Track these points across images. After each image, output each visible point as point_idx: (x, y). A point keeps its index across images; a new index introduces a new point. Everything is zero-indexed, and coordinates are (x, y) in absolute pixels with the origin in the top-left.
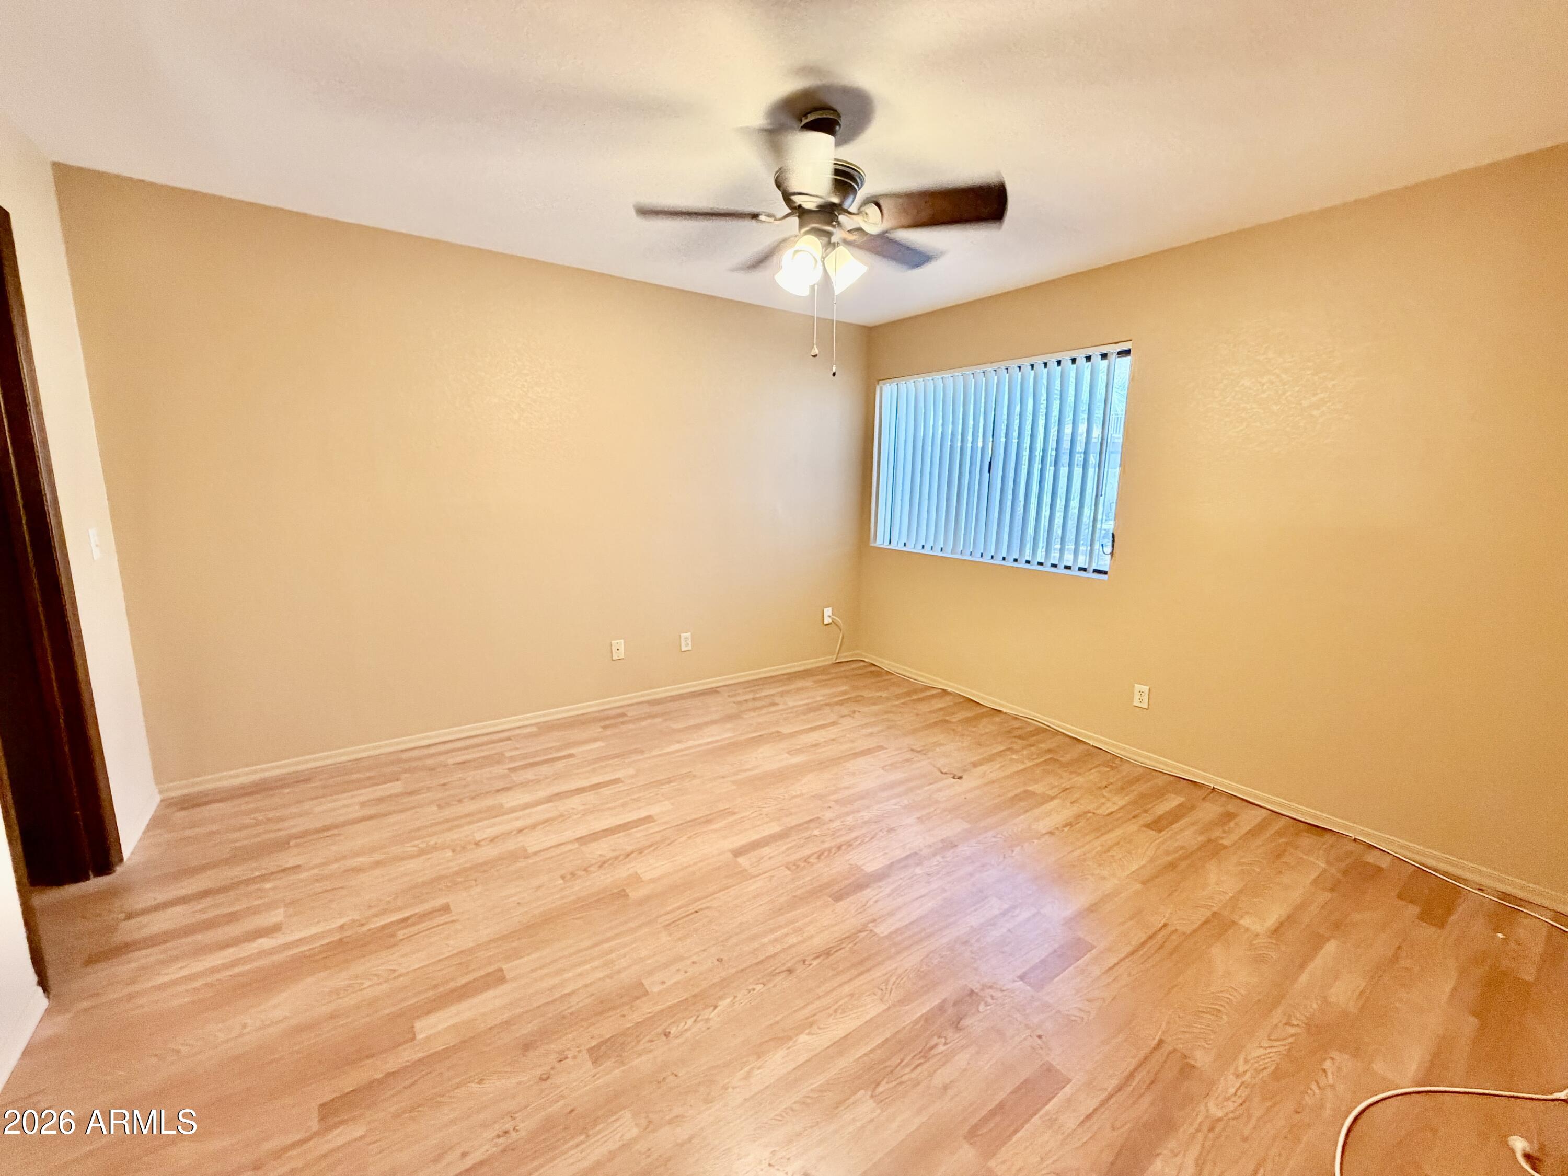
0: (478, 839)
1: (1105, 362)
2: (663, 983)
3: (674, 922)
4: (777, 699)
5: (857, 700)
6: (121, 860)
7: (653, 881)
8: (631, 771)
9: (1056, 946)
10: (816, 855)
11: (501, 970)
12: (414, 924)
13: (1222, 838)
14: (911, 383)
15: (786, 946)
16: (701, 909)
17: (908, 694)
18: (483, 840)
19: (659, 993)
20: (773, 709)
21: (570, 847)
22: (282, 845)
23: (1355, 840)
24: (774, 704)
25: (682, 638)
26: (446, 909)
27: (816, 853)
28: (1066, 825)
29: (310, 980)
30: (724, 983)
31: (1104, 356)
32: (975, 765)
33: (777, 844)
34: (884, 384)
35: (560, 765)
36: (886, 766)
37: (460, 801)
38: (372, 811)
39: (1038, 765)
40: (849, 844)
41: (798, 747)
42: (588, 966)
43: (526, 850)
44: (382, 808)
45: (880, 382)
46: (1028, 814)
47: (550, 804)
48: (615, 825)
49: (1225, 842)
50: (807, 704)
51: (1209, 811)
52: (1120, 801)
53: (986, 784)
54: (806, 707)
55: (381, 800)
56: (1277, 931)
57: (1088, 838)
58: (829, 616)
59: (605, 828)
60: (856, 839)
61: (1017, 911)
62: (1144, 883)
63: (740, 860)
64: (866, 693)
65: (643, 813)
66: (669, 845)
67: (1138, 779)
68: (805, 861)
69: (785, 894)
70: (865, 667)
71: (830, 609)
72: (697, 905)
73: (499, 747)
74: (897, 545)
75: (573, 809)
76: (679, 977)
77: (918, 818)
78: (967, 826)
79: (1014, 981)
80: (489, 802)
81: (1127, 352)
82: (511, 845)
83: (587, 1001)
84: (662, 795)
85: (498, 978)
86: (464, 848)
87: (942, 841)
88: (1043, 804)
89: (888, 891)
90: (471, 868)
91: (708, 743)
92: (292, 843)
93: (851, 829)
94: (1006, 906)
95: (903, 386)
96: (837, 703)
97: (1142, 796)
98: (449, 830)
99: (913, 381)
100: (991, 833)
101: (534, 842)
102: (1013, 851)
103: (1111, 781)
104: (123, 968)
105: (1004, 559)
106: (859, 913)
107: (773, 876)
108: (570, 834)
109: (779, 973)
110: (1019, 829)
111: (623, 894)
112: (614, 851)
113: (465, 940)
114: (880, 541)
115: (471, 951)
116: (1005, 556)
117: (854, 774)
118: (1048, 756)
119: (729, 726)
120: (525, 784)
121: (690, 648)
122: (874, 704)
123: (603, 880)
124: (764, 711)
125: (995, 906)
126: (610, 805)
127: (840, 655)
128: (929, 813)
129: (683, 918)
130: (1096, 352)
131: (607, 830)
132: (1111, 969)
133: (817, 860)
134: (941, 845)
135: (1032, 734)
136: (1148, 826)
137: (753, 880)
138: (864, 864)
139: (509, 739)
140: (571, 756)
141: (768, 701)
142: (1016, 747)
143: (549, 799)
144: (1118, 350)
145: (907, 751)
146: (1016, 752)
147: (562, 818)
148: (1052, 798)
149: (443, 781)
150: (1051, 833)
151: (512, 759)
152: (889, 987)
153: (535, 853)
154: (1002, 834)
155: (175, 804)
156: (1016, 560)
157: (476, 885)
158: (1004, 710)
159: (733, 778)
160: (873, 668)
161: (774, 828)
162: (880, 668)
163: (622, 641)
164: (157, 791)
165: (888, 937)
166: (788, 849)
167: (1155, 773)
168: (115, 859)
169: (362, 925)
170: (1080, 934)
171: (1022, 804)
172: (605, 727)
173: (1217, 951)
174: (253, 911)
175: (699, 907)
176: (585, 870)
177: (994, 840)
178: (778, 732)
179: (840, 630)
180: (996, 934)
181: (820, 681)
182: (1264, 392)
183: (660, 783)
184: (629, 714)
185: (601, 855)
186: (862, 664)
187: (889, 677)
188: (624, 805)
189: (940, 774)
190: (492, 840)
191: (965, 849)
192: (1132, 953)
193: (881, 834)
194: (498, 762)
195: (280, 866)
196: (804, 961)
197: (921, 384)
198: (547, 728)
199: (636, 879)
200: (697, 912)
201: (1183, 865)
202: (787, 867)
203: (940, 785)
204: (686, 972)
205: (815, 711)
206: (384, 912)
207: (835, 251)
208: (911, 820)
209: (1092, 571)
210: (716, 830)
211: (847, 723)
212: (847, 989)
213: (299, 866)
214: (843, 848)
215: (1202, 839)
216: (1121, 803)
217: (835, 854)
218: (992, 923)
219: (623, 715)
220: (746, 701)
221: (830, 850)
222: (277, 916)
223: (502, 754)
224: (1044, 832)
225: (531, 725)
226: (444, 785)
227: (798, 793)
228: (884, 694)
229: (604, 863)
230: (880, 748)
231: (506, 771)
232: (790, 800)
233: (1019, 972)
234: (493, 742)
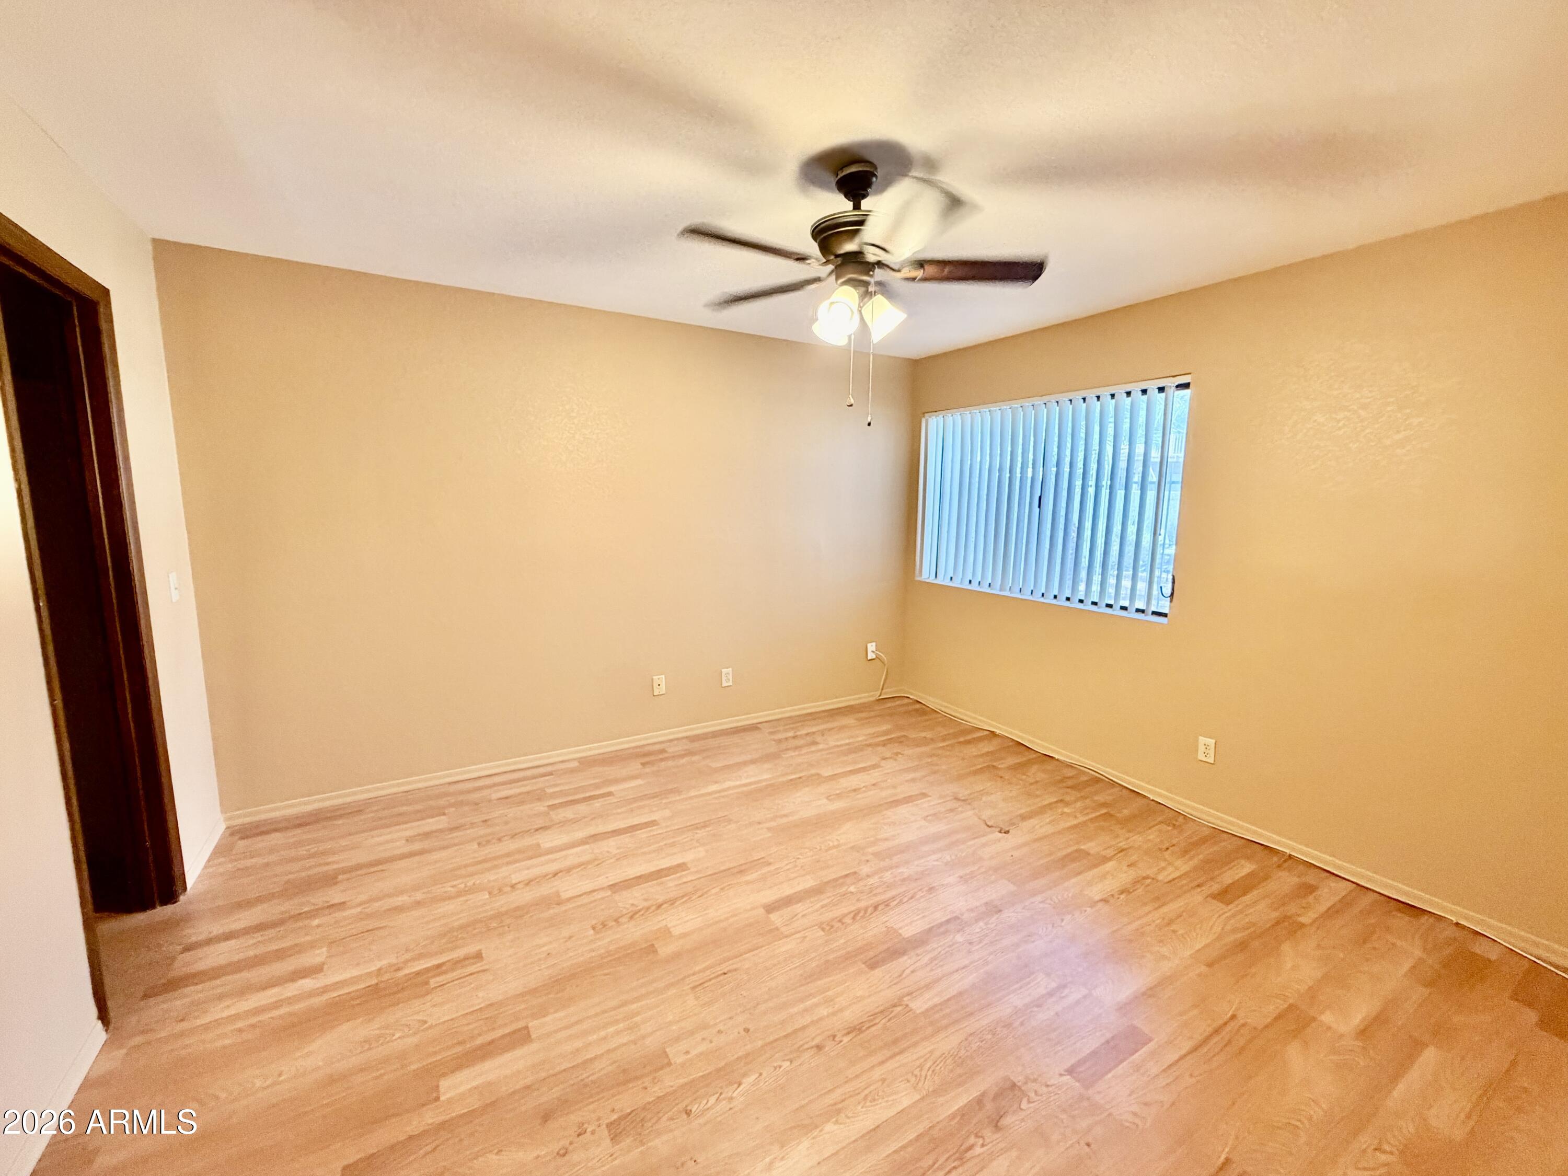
0: (514, 882)
1: (1163, 395)
2: (687, 1052)
3: (701, 984)
4: (819, 738)
5: (900, 741)
6: (185, 889)
7: (684, 935)
8: (667, 813)
9: (1108, 1035)
10: (852, 915)
11: (527, 1028)
12: (445, 973)
13: (1299, 915)
14: (958, 417)
15: (815, 1018)
16: (730, 971)
17: (955, 735)
18: (519, 883)
19: (683, 1065)
20: (813, 748)
21: (601, 894)
22: (330, 880)
23: (1457, 924)
24: (815, 743)
25: (723, 674)
26: (479, 956)
27: (853, 911)
28: (1122, 892)
29: (346, 1027)
30: (748, 1058)
31: (1161, 390)
32: (1024, 818)
33: (812, 900)
34: (930, 417)
35: (597, 804)
36: (927, 816)
37: (500, 840)
38: (417, 846)
39: (1091, 820)
40: (886, 903)
41: (838, 792)
42: (611, 1030)
43: (559, 896)
44: (426, 844)
45: (926, 415)
46: (1079, 877)
47: (587, 846)
48: (649, 871)
49: (1302, 920)
50: (848, 744)
51: (1285, 881)
52: (1183, 866)
53: (1036, 840)
54: (847, 747)
55: (427, 835)
56: (1363, 1033)
57: (1147, 909)
58: (873, 652)
59: (638, 874)
60: (893, 898)
61: (1066, 991)
62: (1210, 965)
63: (775, 917)
64: (913, 734)
65: (677, 860)
66: (700, 897)
67: (1203, 841)
68: (840, 921)
69: (817, 958)
70: (907, 705)
71: (874, 644)
72: (725, 967)
73: (540, 783)
74: (942, 580)
75: (608, 852)
76: (702, 1048)
77: (961, 877)
78: (1012, 888)
79: (1061, 1075)
80: (527, 841)
81: (1186, 386)
82: (545, 889)
83: (610, 1068)
84: (698, 841)
85: (522, 1037)
86: (500, 890)
87: (986, 904)
88: (1096, 866)
89: (926, 959)
90: (506, 913)
91: (745, 785)
92: (340, 877)
93: (889, 886)
94: (1054, 985)
95: (949, 419)
96: (877, 745)
97: (1207, 861)
98: (489, 870)
99: (959, 413)
100: (1039, 898)
101: (568, 887)
102: (1062, 920)
103: (1174, 842)
104: (177, 1002)
105: (1055, 597)
106: (895, 984)
107: (805, 937)
108: (603, 881)
109: (808, 1049)
110: (1070, 895)
111: (651, 949)
112: (646, 900)
113: (495, 992)
114: (926, 574)
115: (500, 1004)
116: (1056, 594)
117: (894, 823)
118: (1104, 811)
119: (766, 766)
120: (564, 823)
121: (730, 683)
122: (918, 746)
123: (633, 932)
124: (804, 751)
125: (1042, 984)
126: (645, 850)
127: (884, 691)
128: (972, 872)
129: (710, 980)
130: (1152, 386)
131: (640, 877)
132: (1170, 1066)
133: (851, 921)
134: (983, 909)
135: (1087, 784)
136: (1214, 896)
137: (784, 940)
138: (901, 928)
139: (551, 774)
140: (610, 794)
141: (809, 739)
142: (1067, 798)
143: (584, 842)
144: (1177, 384)
145: (951, 800)
146: (1067, 804)
147: (596, 862)
148: (1110, 859)
149: (485, 817)
150: (1105, 901)
151: (553, 795)
152: (924, 1073)
153: (569, 899)
154: (1051, 900)
155: (239, 831)
156: (1068, 599)
157: (510, 931)
158: (1057, 757)
159: (768, 825)
160: (918, 706)
161: (809, 882)
162: (924, 705)
163: (663, 676)
164: (222, 819)
165: (926, 1013)
166: (822, 907)
167: (1224, 835)
168: (179, 888)
169: (398, 969)
170: (1138, 1023)
171: (1074, 865)
172: (643, 764)
173: (1293, 1052)
174: (297, 949)
175: (728, 968)
176: (616, 920)
177: (1041, 905)
178: (818, 774)
179: (885, 665)
180: (1043, 1016)
181: (862, 719)
182: (1340, 429)
183: (696, 827)
184: (670, 750)
185: (633, 905)
186: (906, 701)
187: (935, 715)
188: (660, 849)
189: (986, 827)
190: (528, 883)
191: (1010, 915)
192: (1195, 1049)
193: (920, 894)
194: (539, 799)
195: (327, 902)
196: (834, 1036)
197: (968, 417)
198: (587, 763)
199: (666, 933)
200: (725, 974)
201: (1256, 944)
202: (819, 927)
203: (983, 840)
204: (711, 1042)
205: (855, 752)
206: (421, 956)
207: (871, 301)
208: (951, 880)
209: (1151, 613)
210: (748, 883)
211: (889, 766)
212: (877, 1073)
213: (344, 903)
214: (880, 908)
215: (1275, 915)
216: (1185, 868)
217: (871, 914)
218: (1038, 1003)
219: (663, 751)
220: (786, 739)
221: (866, 910)
222: (318, 956)
223: (543, 790)
224: (1097, 898)
225: (574, 759)
226: (486, 821)
227: (836, 843)
228: (928, 734)
229: (636, 913)
230: (924, 795)
231: (546, 808)
232: (826, 851)
233: (1068, 1064)
234: (534, 777)
